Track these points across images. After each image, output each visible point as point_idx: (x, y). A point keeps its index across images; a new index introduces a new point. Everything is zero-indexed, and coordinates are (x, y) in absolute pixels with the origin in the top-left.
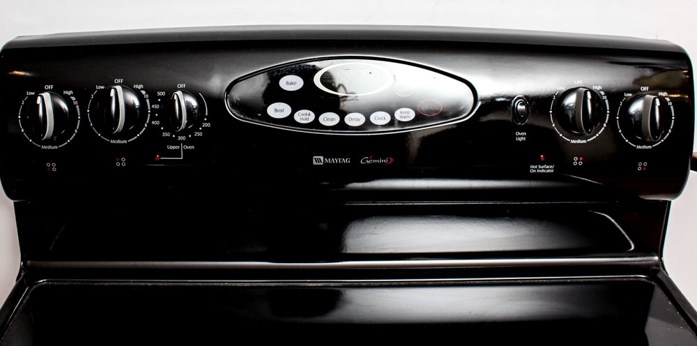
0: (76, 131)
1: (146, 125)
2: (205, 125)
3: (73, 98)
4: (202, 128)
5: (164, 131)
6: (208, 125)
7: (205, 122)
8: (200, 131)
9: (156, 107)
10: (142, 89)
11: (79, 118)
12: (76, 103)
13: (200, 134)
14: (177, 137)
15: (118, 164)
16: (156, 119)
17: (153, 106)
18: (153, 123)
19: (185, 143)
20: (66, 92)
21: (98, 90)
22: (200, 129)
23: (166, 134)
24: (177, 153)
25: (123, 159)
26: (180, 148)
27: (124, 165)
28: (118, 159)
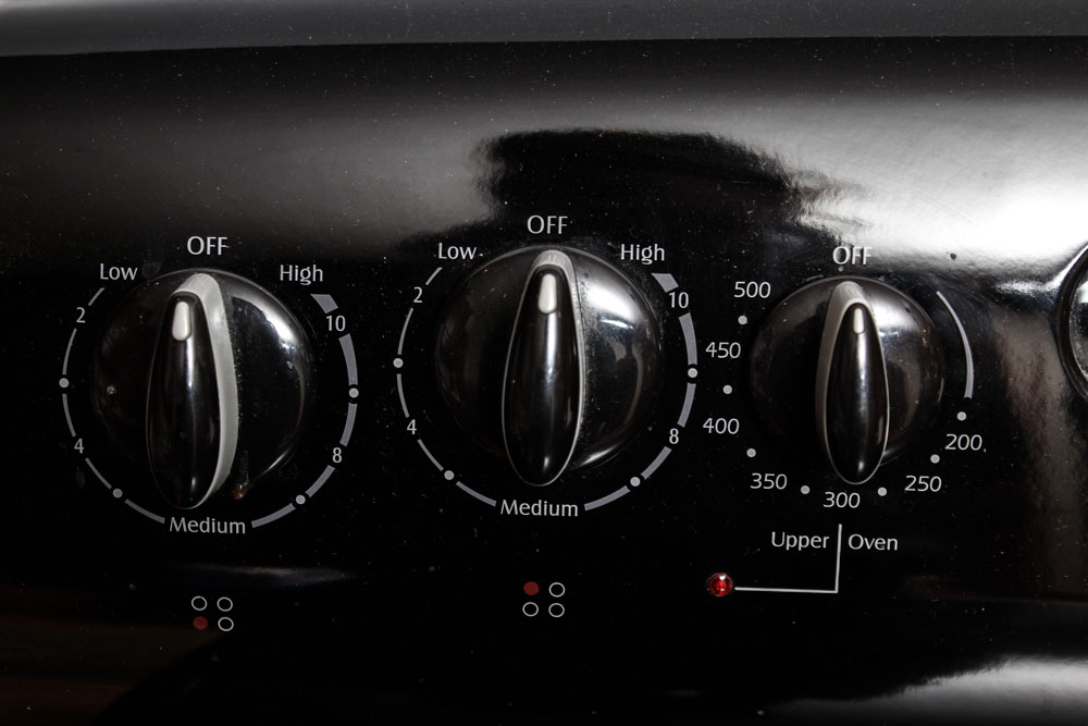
0: (337, 455)
1: (674, 436)
2: (956, 442)
3: (327, 303)
4: (943, 454)
5: (760, 464)
6: (972, 442)
7: (961, 428)
8: (931, 470)
9: (729, 351)
10: (659, 266)
11: (354, 393)
12: (338, 323)
13: (931, 484)
14: (818, 496)
15: (529, 610)
16: (723, 408)
17: (711, 349)
18: (708, 425)
19: (855, 521)
20: (291, 273)
21: (446, 263)
22: (935, 459)
23: (775, 482)
24: (814, 567)
25: (558, 589)
26: (832, 543)
27: (558, 611)
28: (531, 588)
